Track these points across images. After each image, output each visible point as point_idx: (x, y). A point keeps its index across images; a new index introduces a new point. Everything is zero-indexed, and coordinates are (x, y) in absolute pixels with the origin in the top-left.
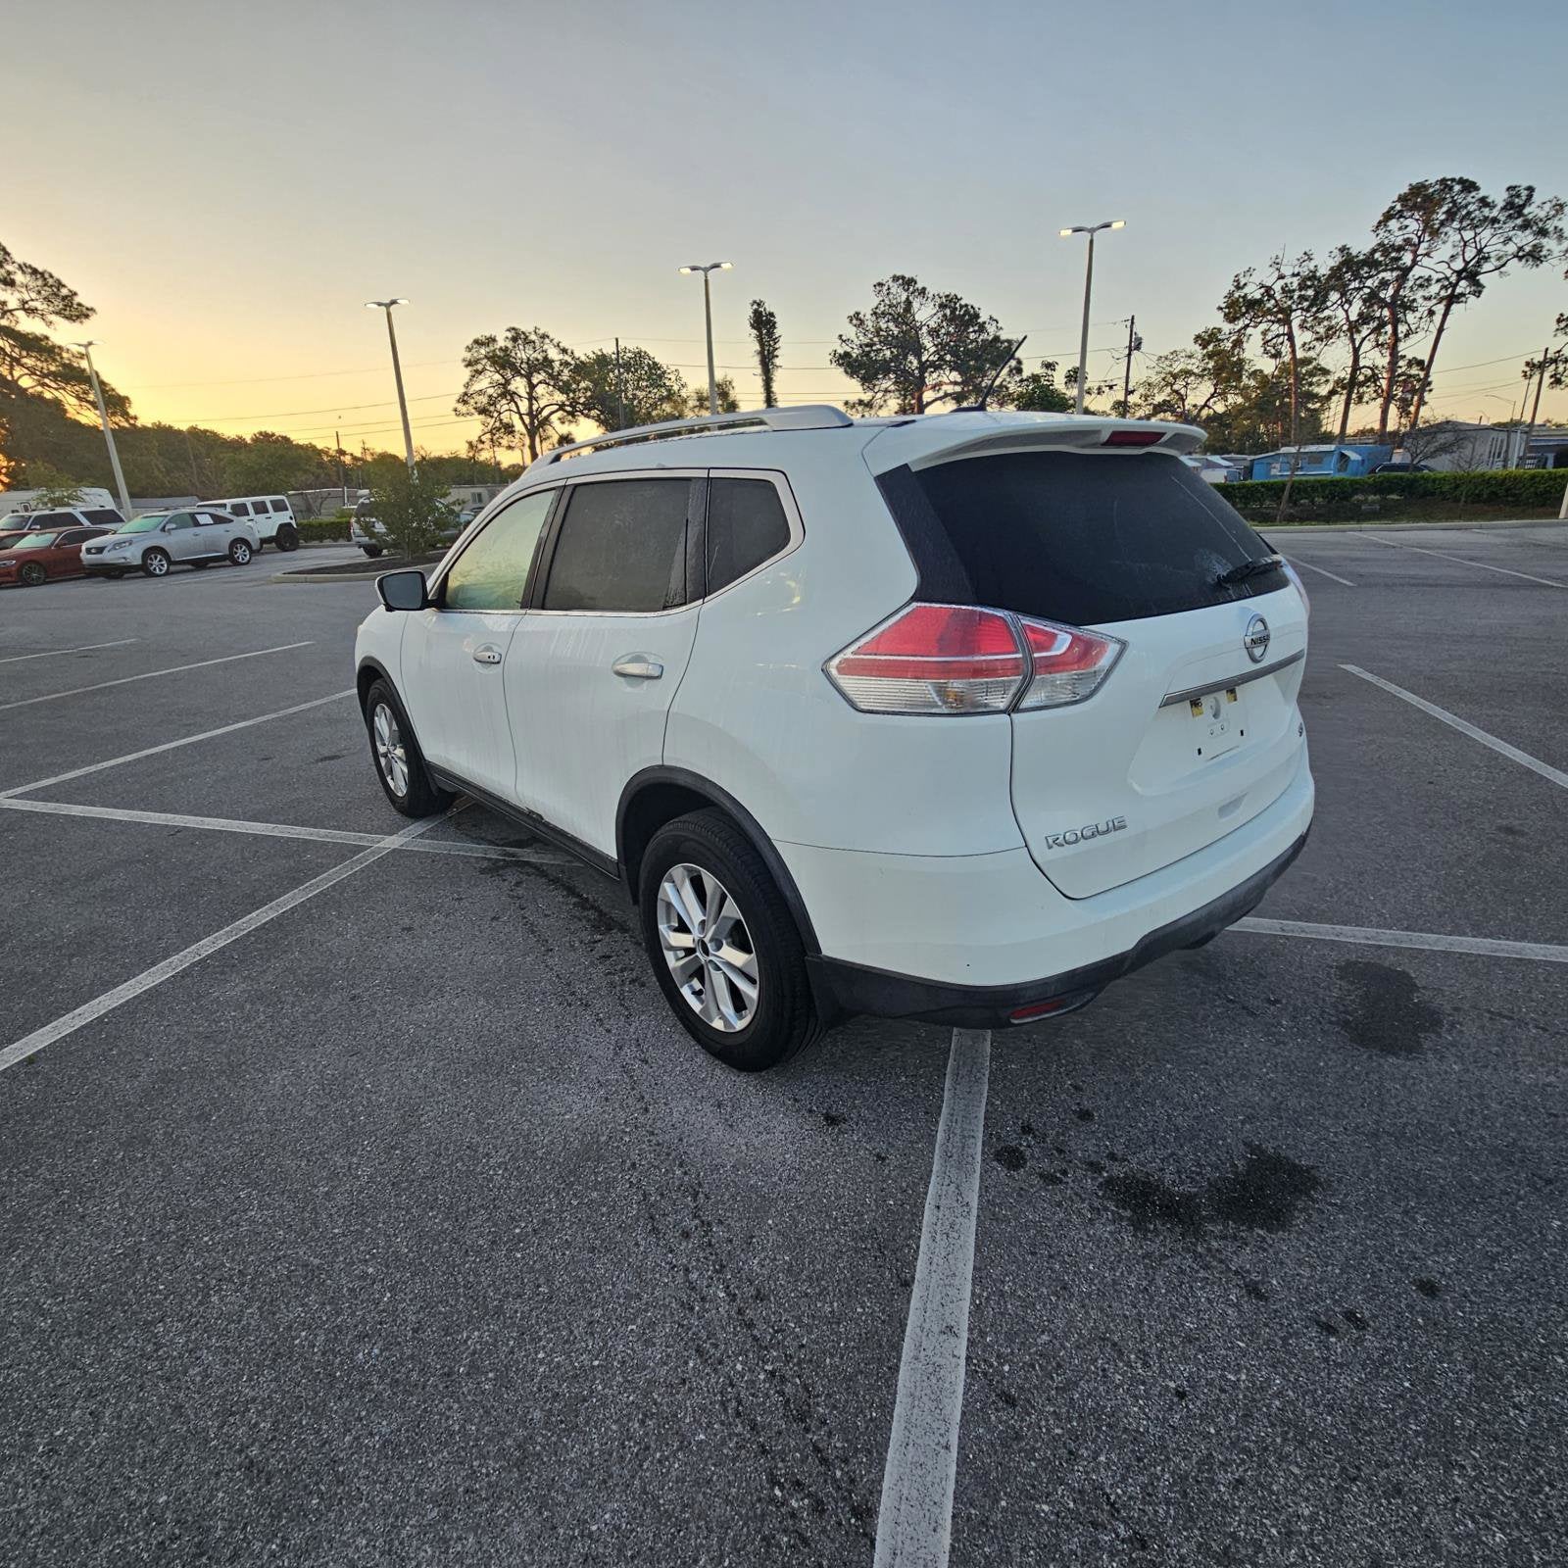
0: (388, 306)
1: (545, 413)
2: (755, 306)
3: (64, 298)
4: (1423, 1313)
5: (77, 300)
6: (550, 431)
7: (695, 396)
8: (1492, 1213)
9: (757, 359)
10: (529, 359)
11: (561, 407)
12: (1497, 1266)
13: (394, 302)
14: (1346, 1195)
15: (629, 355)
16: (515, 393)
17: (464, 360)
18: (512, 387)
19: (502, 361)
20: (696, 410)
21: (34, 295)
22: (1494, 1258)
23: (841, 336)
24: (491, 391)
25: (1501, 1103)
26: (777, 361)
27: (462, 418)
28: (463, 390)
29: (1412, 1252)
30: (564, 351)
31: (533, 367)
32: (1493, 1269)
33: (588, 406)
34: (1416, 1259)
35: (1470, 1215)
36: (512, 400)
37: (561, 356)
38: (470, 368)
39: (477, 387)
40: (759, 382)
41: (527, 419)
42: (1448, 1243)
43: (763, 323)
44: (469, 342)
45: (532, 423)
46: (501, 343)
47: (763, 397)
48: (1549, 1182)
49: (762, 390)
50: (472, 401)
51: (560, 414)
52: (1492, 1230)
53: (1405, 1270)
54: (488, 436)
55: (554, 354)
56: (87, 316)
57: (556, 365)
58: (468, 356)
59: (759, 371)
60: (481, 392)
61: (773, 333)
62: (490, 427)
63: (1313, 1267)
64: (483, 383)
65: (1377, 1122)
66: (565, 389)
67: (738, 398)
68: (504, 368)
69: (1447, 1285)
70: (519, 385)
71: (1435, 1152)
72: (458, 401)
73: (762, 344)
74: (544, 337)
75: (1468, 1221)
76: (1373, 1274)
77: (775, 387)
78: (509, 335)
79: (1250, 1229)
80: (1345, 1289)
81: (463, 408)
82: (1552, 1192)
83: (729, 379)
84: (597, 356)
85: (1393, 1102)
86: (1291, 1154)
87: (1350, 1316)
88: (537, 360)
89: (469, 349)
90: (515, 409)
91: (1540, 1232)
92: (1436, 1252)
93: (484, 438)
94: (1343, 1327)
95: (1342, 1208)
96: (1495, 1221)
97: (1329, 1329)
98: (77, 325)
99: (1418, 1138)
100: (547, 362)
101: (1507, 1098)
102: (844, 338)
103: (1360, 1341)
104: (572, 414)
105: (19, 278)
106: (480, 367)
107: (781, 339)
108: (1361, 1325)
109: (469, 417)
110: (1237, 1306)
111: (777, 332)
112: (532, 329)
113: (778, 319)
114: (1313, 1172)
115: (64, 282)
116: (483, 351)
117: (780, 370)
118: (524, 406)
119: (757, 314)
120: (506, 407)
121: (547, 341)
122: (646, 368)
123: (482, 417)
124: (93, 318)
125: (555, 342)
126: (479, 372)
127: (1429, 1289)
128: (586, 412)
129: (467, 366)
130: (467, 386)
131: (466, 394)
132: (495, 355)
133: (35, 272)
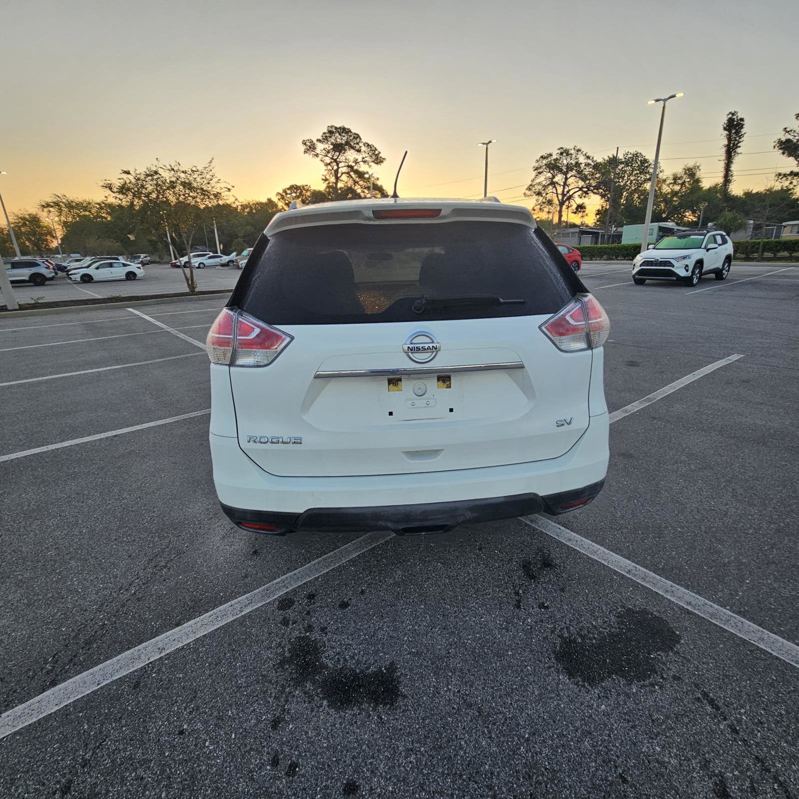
0: (487, 144)
1: (571, 193)
2: (730, 116)
3: (376, 155)
5: (380, 155)
6: (572, 202)
7: (672, 177)
9: (724, 149)
10: (568, 163)
11: (581, 189)
13: (490, 142)
15: (630, 156)
16: (557, 183)
17: (534, 167)
18: (555, 180)
19: (554, 167)
20: (671, 185)
21: (367, 155)
23: (785, 129)
24: (544, 183)
25: (594, 746)
26: (738, 150)
27: (528, 198)
28: (530, 183)
30: (588, 157)
31: (569, 168)
33: (597, 187)
36: (555, 187)
37: (586, 161)
38: (536, 171)
39: (538, 181)
40: (722, 165)
41: (560, 197)
43: (734, 127)
44: (538, 157)
45: (563, 198)
46: (554, 157)
47: (722, 174)
49: (723, 170)
50: (533, 189)
51: (580, 193)
54: (539, 207)
55: (582, 160)
56: (382, 162)
57: (582, 166)
58: (536, 165)
59: (723, 158)
60: (539, 184)
61: (740, 132)
62: (539, 202)
64: (541, 179)
66: (584, 178)
67: (702, 176)
68: (553, 169)
70: (559, 178)
72: (527, 189)
73: (729, 140)
74: (579, 150)
77: (733, 167)
78: (559, 152)
81: (528, 193)
83: (698, 164)
84: (610, 158)
88: (572, 164)
89: (537, 161)
90: (555, 192)
93: (535, 208)
94: (282, 767)
98: (379, 165)
100: (578, 164)
101: (605, 747)
102: (788, 130)
103: (278, 779)
104: (586, 193)
105: (363, 149)
106: (541, 170)
107: (745, 135)
109: (530, 197)
111: (743, 131)
112: (572, 147)
113: (746, 123)
115: (377, 148)
116: (544, 162)
117: (739, 155)
118: (560, 190)
119: (731, 121)
120: (551, 191)
121: (580, 153)
122: (639, 163)
123: (537, 197)
124: (385, 162)
125: (584, 153)
126: (540, 173)
127: (351, 789)
128: (595, 191)
129: (535, 170)
130: (533, 181)
131: (531, 185)
132: (550, 164)
133: (368, 145)
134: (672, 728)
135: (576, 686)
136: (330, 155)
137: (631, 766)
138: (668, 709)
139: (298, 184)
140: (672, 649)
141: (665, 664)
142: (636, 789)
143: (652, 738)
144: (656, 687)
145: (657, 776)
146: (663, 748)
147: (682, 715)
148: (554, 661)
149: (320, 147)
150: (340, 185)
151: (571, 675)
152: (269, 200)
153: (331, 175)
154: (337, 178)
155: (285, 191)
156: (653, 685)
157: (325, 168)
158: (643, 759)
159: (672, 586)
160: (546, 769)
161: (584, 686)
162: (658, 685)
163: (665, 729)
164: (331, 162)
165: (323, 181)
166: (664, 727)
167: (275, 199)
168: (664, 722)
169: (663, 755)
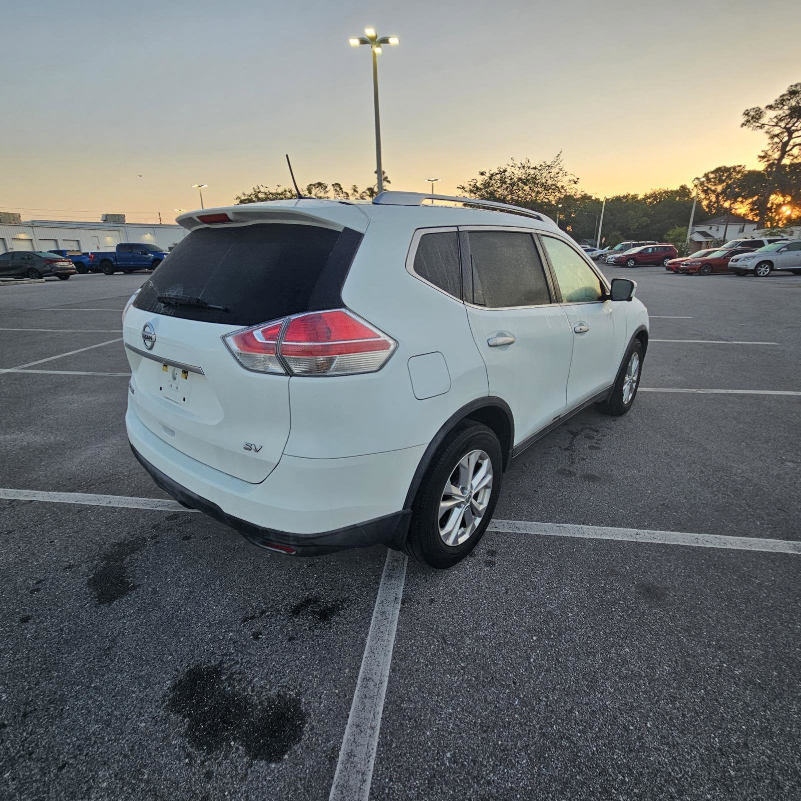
4: (19, 613)
8: (33, 668)
12: (11, 652)
14: (87, 611)
22: (15, 654)
25: (94, 733)
29: (44, 623)
32: (11, 649)
34: (40, 622)
35: (40, 657)
42: (36, 639)
48: (25, 715)
52: (26, 662)
53: (39, 616)
63: (64, 587)
65: (121, 647)
69: (21, 627)
71: (85, 664)
75: (38, 653)
76: (46, 604)
79: (95, 574)
80: (48, 593)
82: (19, 711)
85: (132, 663)
86: (124, 600)
87: (38, 590)
91: (7, 684)
92: (35, 632)
94: (37, 587)
95: (82, 607)
96: (28, 666)
97: (38, 583)
99: (99, 661)
101: (95, 742)
103: (28, 589)
108: (32, 592)
110: (68, 561)
114: (108, 604)
127: (25, 620)
134: (133, 790)
135: (161, 696)
136: (783, 124)
137: (79, 768)
138: (159, 779)
139: (728, 165)
140: (255, 758)
141: (226, 757)
142: (54, 780)
143: (116, 776)
144: (187, 760)
145: (72, 793)
146: (107, 789)
147: (156, 794)
148: (186, 670)
149: (769, 116)
150: (786, 161)
151: (173, 688)
152: (683, 188)
153: (776, 150)
154: (784, 153)
155: (706, 175)
156: (188, 755)
157: (769, 141)
158: (88, 776)
159: (373, 728)
160: (62, 710)
161: (163, 702)
162: (190, 761)
163: (131, 783)
164: (782, 133)
165: (759, 159)
166: (133, 782)
167: (690, 186)
168: (141, 780)
169: (97, 791)
